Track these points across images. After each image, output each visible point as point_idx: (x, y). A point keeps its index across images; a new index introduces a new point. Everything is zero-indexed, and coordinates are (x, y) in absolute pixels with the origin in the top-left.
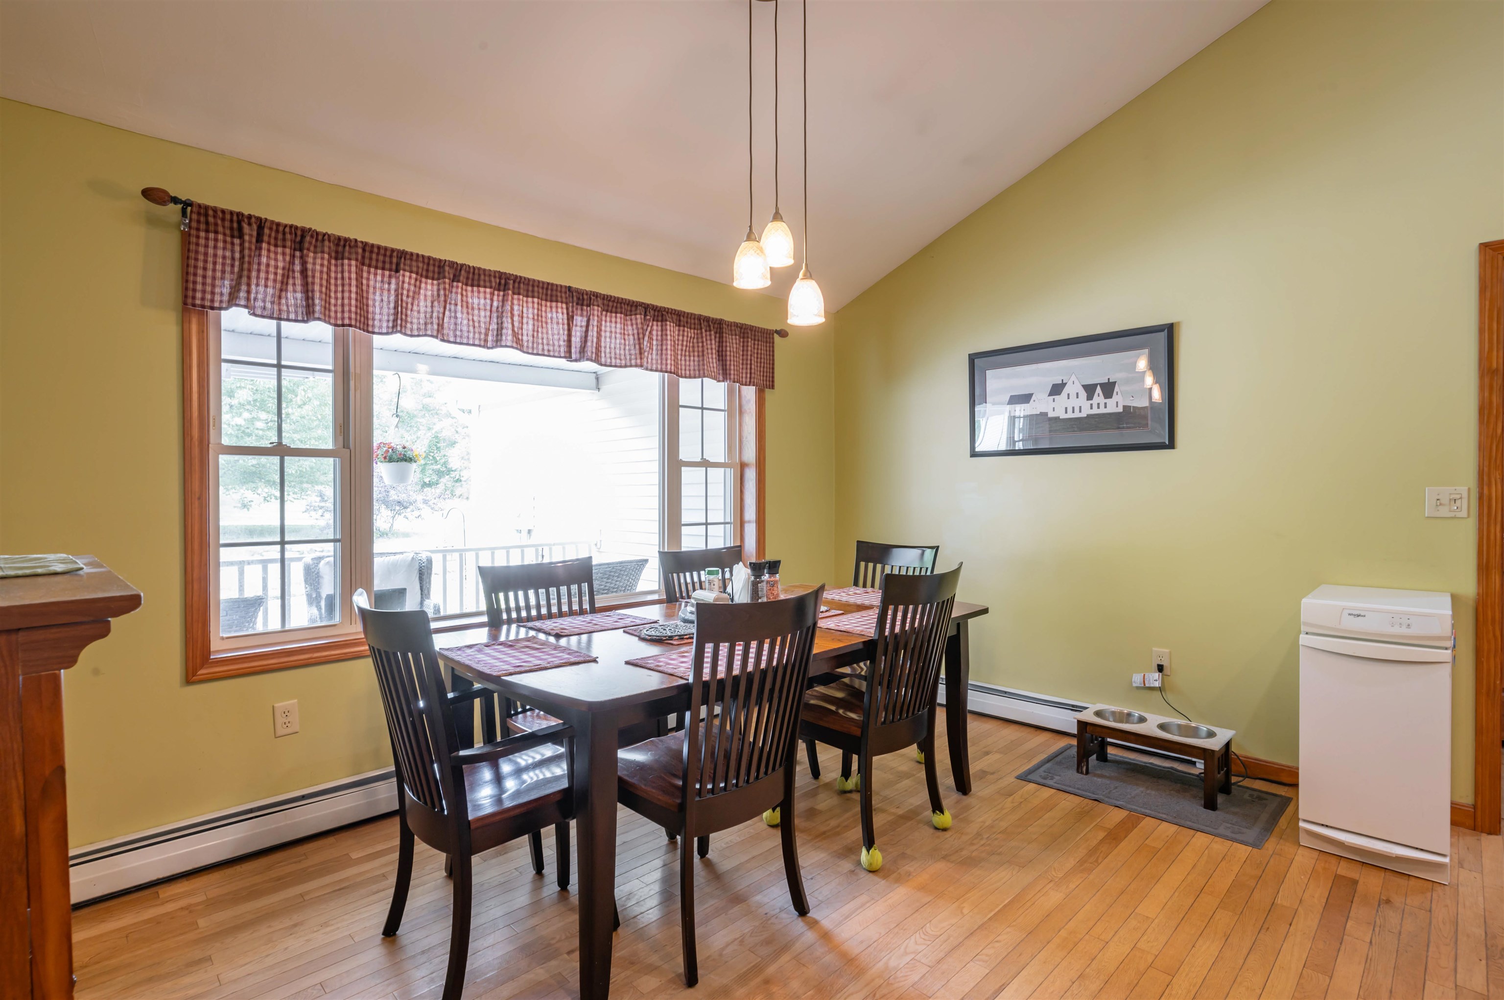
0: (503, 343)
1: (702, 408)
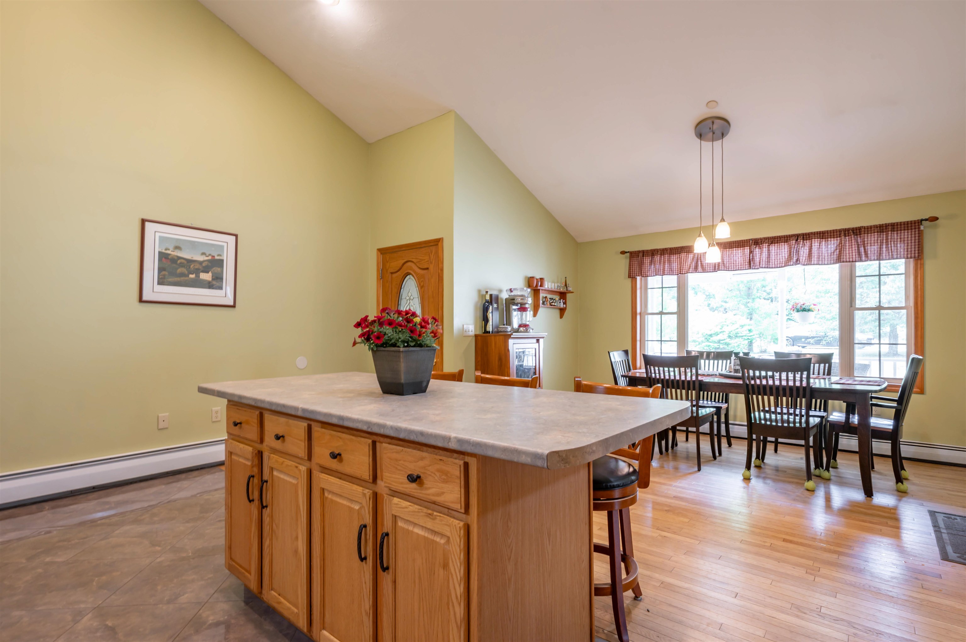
0: (720, 269)
1: (880, 275)
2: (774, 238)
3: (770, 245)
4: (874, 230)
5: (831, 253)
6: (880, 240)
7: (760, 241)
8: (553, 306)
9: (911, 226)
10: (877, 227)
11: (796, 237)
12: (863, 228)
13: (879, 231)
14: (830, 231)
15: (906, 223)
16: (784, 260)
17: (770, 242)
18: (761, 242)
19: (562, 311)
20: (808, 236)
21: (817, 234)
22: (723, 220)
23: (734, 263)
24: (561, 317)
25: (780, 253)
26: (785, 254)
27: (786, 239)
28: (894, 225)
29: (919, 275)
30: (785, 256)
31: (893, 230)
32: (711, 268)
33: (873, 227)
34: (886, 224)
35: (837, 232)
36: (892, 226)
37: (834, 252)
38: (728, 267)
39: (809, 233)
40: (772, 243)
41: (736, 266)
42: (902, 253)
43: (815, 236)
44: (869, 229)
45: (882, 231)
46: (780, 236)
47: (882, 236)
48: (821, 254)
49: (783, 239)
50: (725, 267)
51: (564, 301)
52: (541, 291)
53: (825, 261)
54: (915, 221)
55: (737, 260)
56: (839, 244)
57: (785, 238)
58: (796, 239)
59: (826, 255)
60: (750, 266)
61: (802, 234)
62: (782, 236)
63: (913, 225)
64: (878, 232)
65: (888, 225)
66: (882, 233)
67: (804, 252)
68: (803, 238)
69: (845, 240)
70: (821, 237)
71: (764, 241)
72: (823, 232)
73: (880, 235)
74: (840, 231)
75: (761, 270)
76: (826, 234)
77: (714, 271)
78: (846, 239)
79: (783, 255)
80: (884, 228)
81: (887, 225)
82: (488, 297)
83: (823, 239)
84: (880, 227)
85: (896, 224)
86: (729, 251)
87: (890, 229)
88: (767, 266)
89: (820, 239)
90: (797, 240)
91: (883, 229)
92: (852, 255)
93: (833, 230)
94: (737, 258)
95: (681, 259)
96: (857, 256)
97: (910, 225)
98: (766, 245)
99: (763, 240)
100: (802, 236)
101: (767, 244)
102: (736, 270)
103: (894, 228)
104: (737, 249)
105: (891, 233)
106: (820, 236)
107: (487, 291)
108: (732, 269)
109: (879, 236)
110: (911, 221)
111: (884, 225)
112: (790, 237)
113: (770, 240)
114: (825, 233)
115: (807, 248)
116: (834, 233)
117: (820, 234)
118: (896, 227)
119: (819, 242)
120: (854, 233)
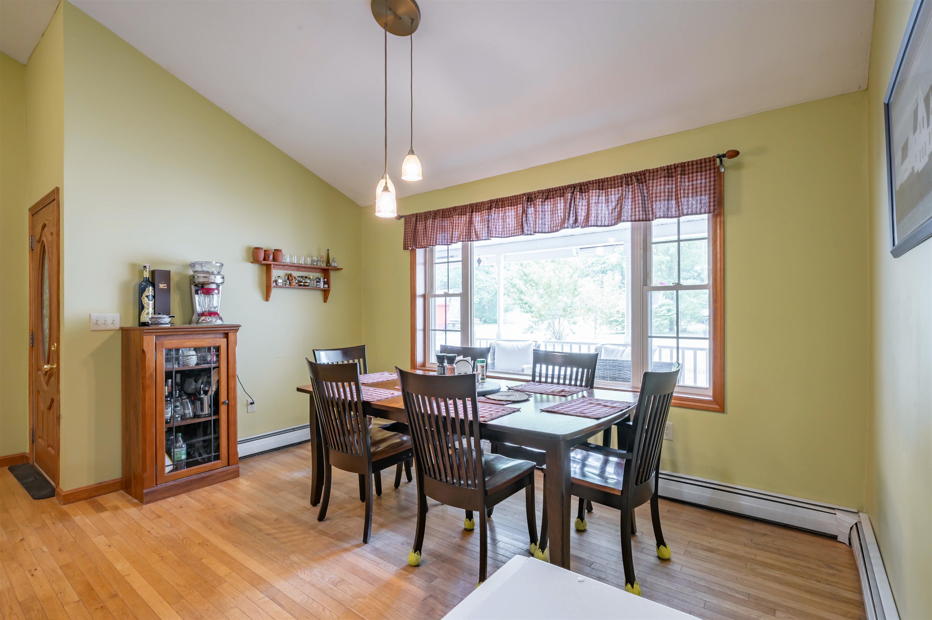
1: (679, 241)
2: (549, 191)
3: (545, 201)
4: (661, 174)
5: (612, 210)
6: (668, 188)
7: (533, 196)
8: (302, 287)
9: (706, 166)
10: (664, 170)
11: (573, 188)
12: (648, 171)
13: (667, 175)
14: (610, 178)
15: (699, 162)
16: (560, 221)
17: (544, 197)
18: (535, 197)
19: (326, 293)
20: (586, 187)
21: (596, 183)
22: (412, 152)
23: (507, 228)
24: (325, 300)
25: (556, 212)
26: (561, 213)
27: (562, 191)
28: (685, 166)
29: (718, 239)
30: (561, 216)
31: (683, 174)
32: (484, 235)
33: (659, 170)
34: (675, 164)
35: (618, 179)
36: (682, 167)
37: (615, 209)
38: (500, 233)
39: (586, 182)
40: (547, 198)
41: (509, 231)
42: (694, 206)
43: (593, 187)
44: (654, 173)
45: (670, 175)
46: (554, 188)
47: (670, 183)
48: (600, 212)
49: (559, 191)
50: (497, 233)
51: (326, 280)
52: (272, 266)
53: (605, 221)
54: (710, 158)
55: (510, 223)
56: (621, 196)
57: (560, 190)
58: (572, 191)
59: (607, 212)
60: (523, 231)
61: (579, 183)
62: (557, 188)
63: (708, 164)
64: (665, 177)
65: (678, 166)
66: (670, 179)
67: (582, 209)
68: (581, 189)
69: (627, 190)
70: (601, 187)
71: (538, 196)
72: (602, 179)
73: (668, 181)
74: (621, 177)
75: (537, 236)
76: (606, 183)
77: (487, 238)
78: (629, 188)
79: (559, 214)
80: (673, 170)
81: (676, 166)
82: (147, 274)
83: (603, 189)
84: (668, 169)
85: (686, 164)
86: (502, 210)
87: (679, 172)
88: (542, 231)
89: (599, 189)
90: (573, 193)
91: (672, 173)
92: (635, 212)
93: (614, 177)
94: (510, 220)
95: (453, 223)
96: (641, 213)
97: (703, 165)
98: (539, 202)
99: (537, 194)
100: (579, 187)
101: (541, 200)
102: (509, 237)
103: (685, 170)
104: (510, 208)
105: (681, 178)
106: (599, 186)
107: (145, 265)
108: (505, 236)
109: (666, 182)
110: (705, 159)
111: (673, 167)
112: (566, 189)
113: (544, 194)
114: (605, 181)
115: (585, 202)
116: (614, 180)
117: (599, 182)
118: (687, 168)
119: (597, 194)
120: (638, 180)
